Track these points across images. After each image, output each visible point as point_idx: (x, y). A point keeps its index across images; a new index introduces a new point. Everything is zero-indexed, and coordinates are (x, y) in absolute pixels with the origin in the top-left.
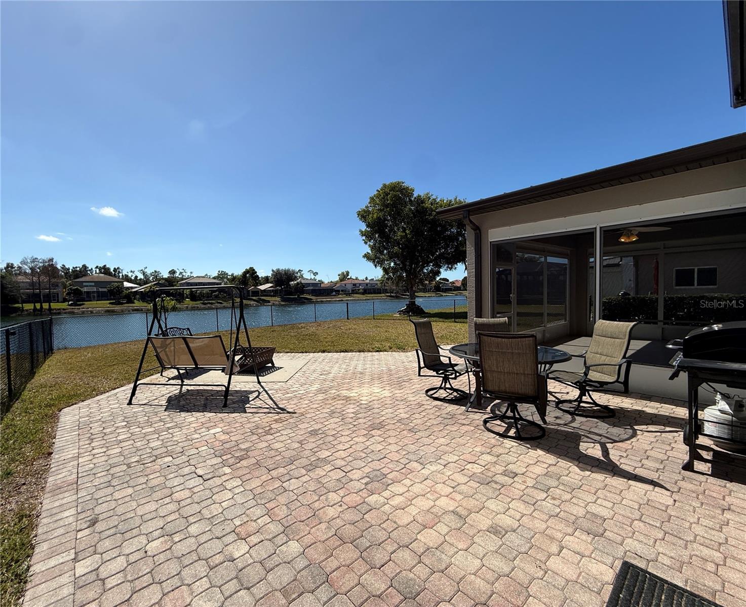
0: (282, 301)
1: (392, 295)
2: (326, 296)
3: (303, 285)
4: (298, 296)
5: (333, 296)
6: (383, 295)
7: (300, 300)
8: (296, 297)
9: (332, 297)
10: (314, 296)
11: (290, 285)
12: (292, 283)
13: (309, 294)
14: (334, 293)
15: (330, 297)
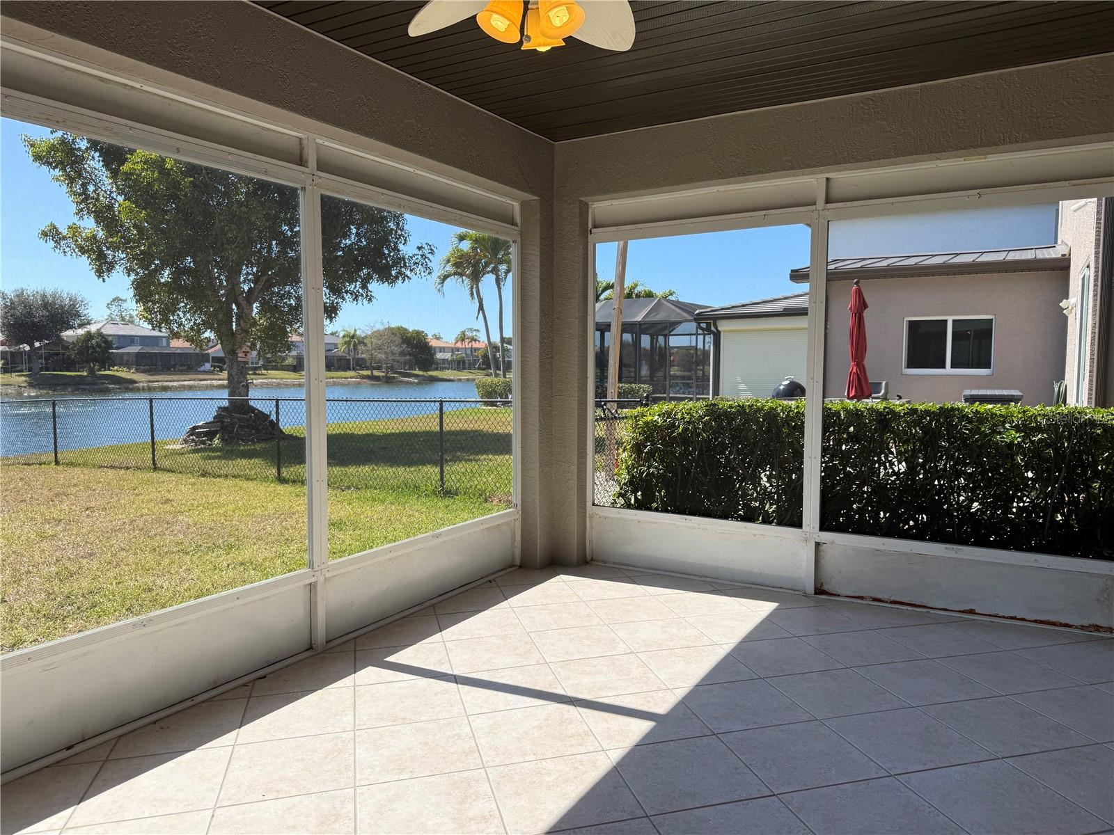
0: (31, 385)
1: (376, 373)
2: (182, 372)
3: (106, 342)
4: (92, 372)
5: (205, 372)
6: (352, 373)
7: (94, 384)
8: (85, 374)
9: (201, 377)
10: (143, 372)
11: (60, 340)
12: (69, 333)
13: (128, 365)
14: (208, 366)
15: (194, 377)
